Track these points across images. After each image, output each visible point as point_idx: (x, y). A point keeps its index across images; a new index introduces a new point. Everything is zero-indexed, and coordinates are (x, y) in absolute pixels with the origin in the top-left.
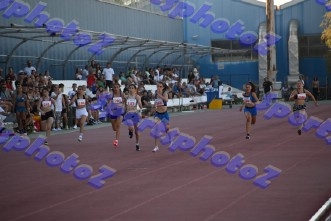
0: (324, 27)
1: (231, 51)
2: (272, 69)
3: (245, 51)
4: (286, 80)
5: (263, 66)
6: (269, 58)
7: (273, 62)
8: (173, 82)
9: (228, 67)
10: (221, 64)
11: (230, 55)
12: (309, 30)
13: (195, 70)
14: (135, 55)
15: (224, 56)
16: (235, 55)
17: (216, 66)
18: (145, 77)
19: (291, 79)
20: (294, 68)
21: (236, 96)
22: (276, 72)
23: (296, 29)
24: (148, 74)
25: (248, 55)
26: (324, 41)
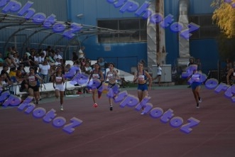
0: (216, 7)
1: (119, 31)
2: (161, 50)
3: (133, 31)
4: (177, 62)
5: (152, 48)
6: (158, 39)
7: (163, 43)
8: (57, 63)
9: (115, 49)
10: (108, 45)
11: (116, 35)
12: (200, 10)
13: (81, 51)
14: (13, 35)
15: (110, 36)
16: (122, 35)
17: (102, 47)
18: (26, 59)
19: (181, 62)
20: (184, 50)
21: (123, 79)
22: (165, 54)
23: (186, 9)
24: (29, 54)
25: (136, 36)
26: (216, 21)
